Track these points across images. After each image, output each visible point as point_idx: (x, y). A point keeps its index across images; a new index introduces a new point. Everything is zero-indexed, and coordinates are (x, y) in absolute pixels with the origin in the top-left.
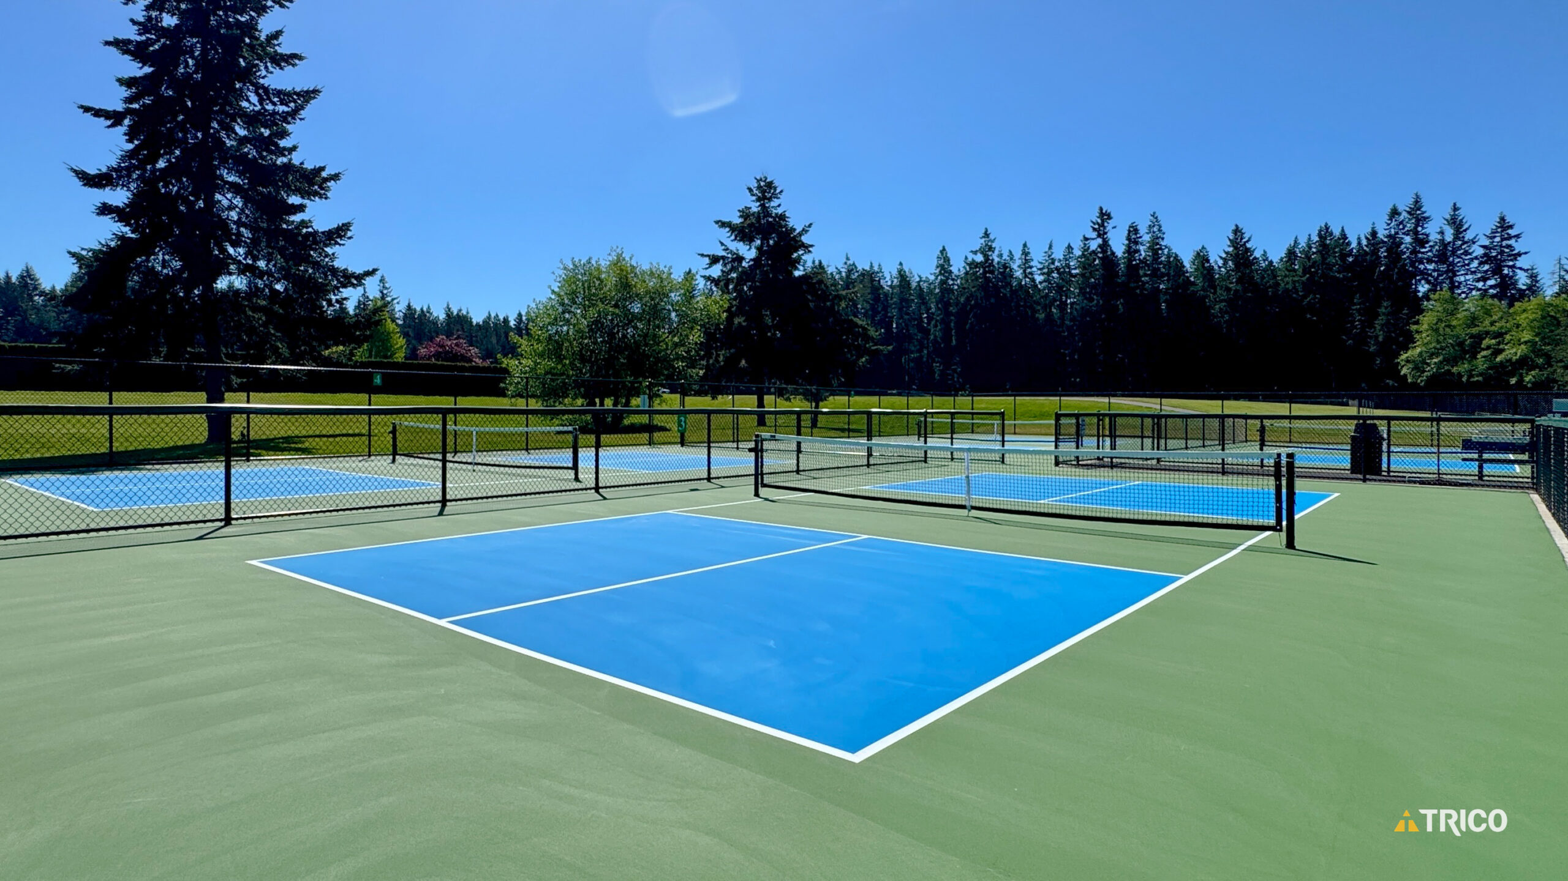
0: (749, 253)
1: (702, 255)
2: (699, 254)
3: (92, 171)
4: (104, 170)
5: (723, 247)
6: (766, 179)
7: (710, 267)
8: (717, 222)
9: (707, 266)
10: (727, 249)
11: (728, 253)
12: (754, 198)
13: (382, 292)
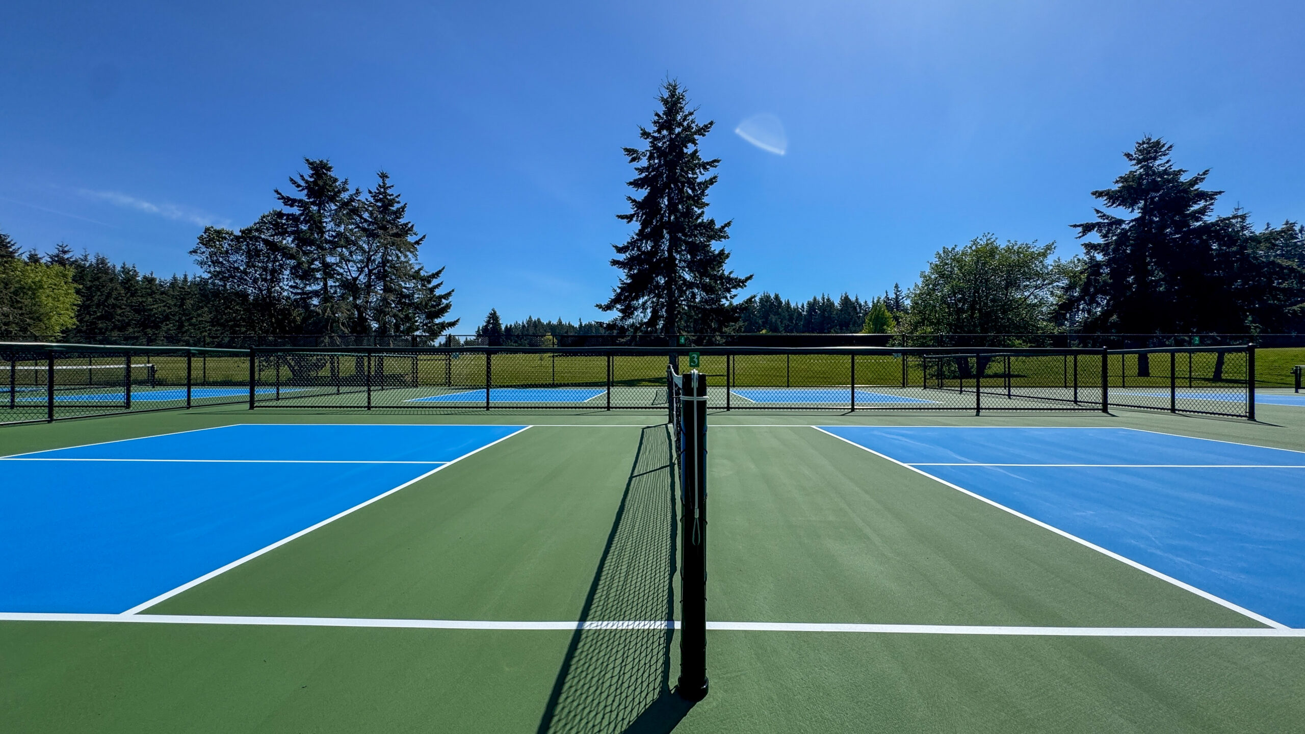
0: (1128, 215)
1: (1075, 226)
2: (1071, 226)
3: (621, 246)
4: (626, 244)
5: (1099, 215)
6: (1150, 139)
7: (1083, 235)
8: (1094, 194)
9: (1081, 234)
10: (1104, 215)
11: (1104, 219)
12: (1134, 162)
13: (896, 294)
